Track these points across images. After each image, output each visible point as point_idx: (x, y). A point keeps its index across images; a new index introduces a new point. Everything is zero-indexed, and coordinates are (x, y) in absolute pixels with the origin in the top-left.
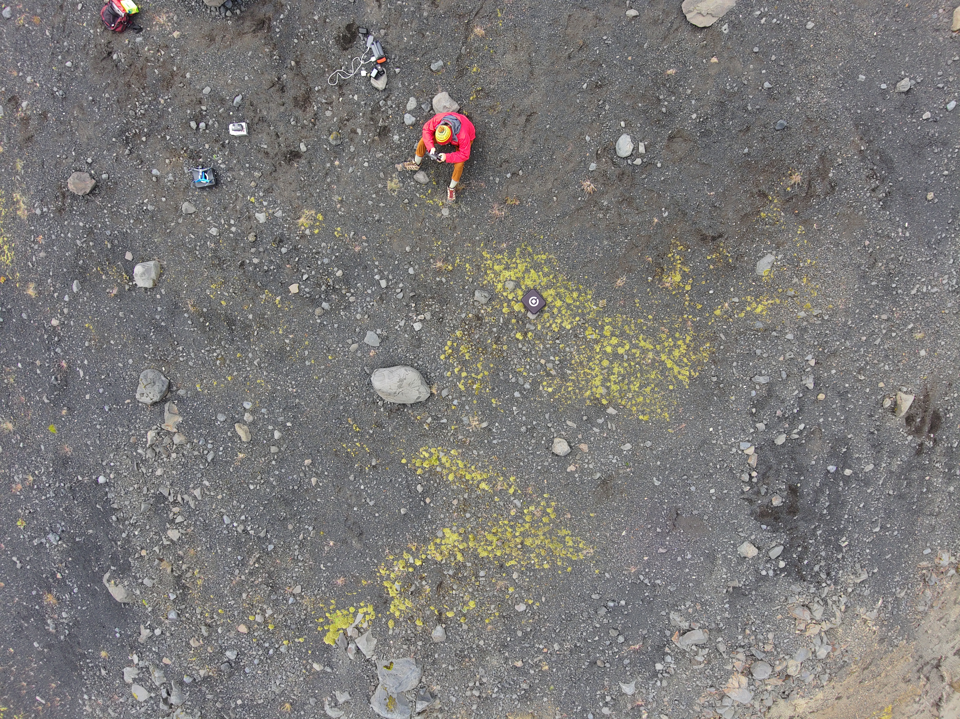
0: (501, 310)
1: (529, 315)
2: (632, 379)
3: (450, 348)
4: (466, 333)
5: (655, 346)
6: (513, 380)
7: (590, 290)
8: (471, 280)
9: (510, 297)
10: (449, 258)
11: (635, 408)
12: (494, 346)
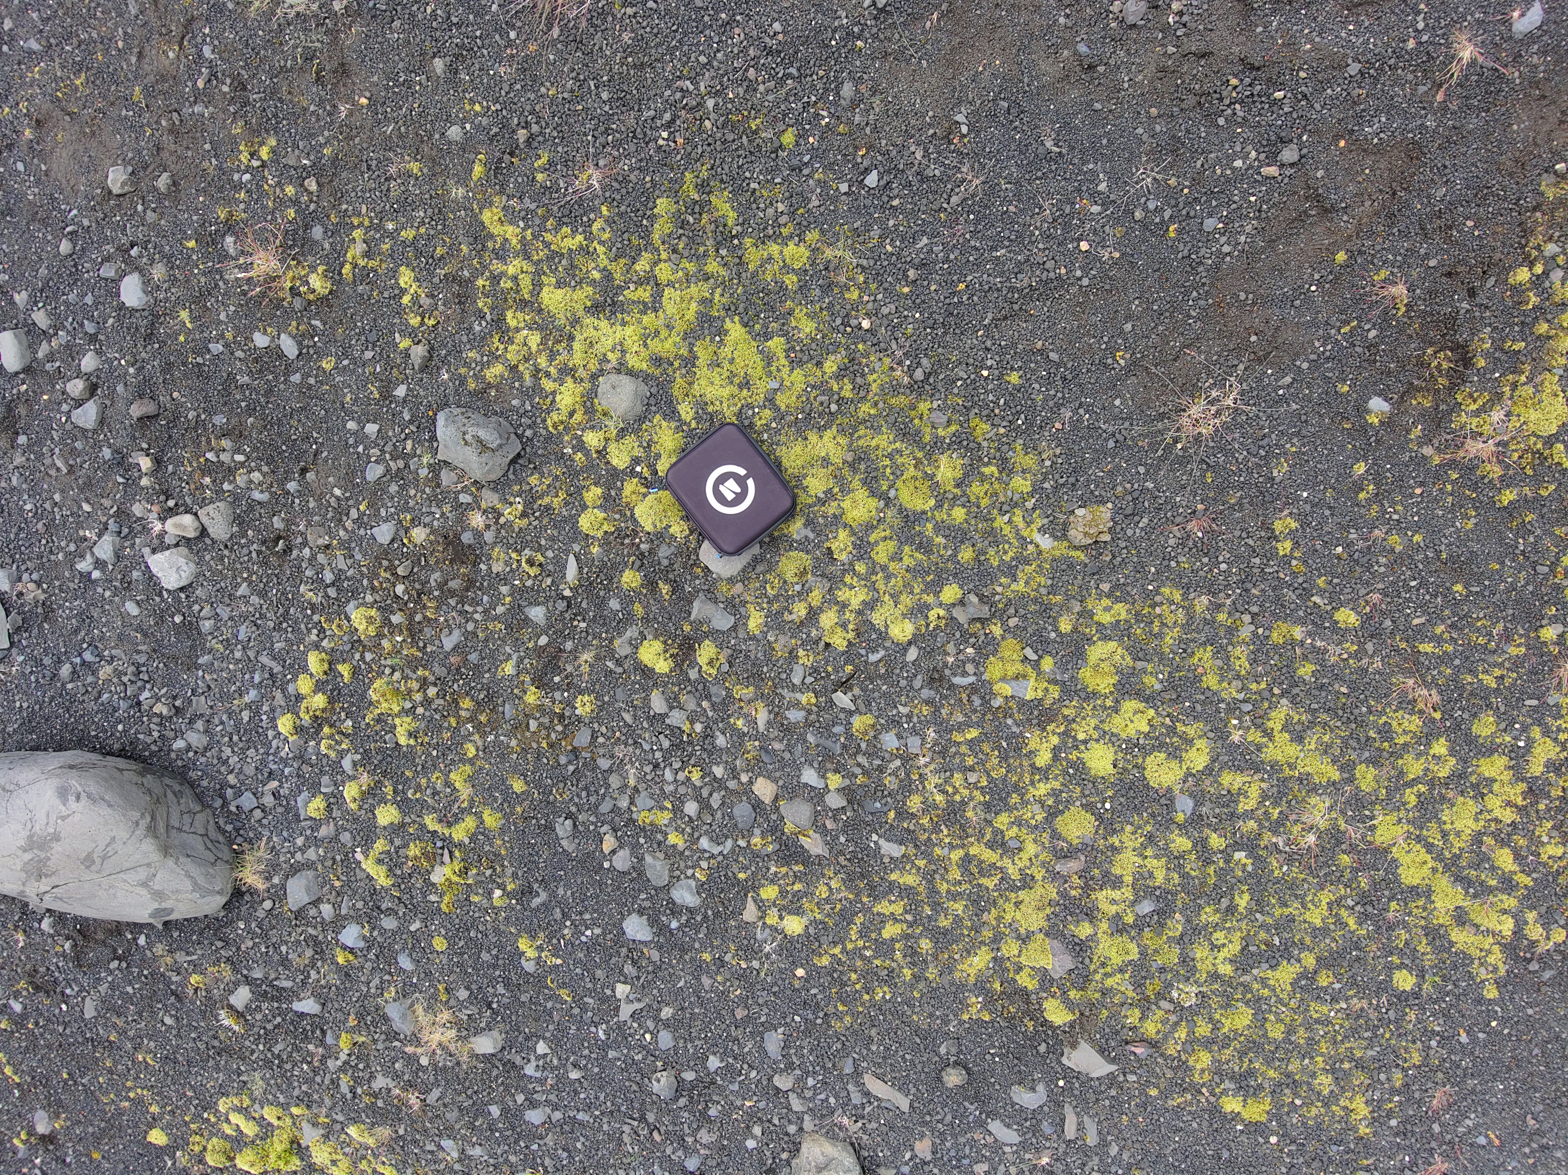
0: (573, 520)
1: (708, 555)
2: (1208, 915)
3: (319, 687)
4: (396, 619)
5: (1348, 768)
6: (622, 861)
7: (1030, 447)
8: (419, 352)
9: (619, 458)
10: (317, 232)
11: (1203, 1060)
12: (532, 697)
